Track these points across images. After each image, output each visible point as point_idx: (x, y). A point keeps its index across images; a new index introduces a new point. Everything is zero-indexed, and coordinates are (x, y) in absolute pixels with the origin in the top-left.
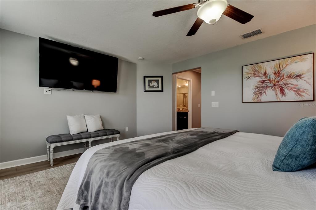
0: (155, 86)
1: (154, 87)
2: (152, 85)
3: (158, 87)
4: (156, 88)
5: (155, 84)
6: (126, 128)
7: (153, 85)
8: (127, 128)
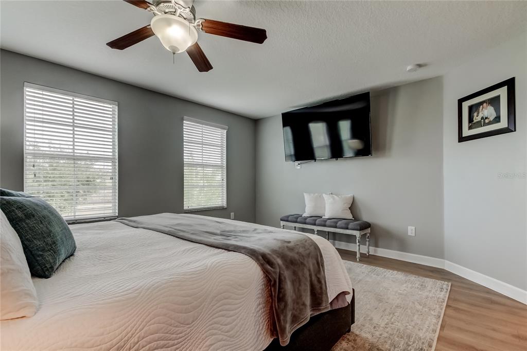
0: (486, 118)
1: (487, 121)
2: (479, 119)
3: (497, 119)
4: (490, 123)
5: (488, 112)
6: (410, 228)
7: (482, 118)
8: (413, 228)
